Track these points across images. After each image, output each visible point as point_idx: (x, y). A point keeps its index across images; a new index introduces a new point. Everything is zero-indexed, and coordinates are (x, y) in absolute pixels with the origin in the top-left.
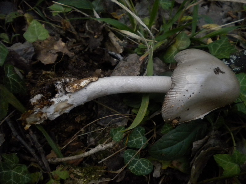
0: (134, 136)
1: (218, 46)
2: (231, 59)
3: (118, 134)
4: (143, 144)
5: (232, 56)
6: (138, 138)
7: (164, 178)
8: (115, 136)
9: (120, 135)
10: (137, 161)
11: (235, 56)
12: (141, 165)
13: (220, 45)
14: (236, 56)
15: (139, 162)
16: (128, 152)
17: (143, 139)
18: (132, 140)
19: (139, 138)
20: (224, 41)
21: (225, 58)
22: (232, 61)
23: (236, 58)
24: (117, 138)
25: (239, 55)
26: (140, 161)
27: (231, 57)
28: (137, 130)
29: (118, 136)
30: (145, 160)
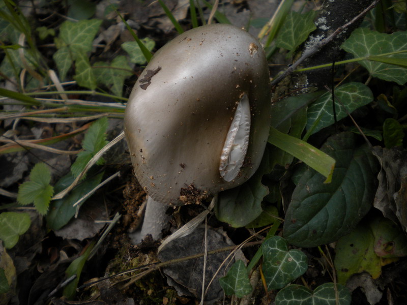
0: (273, 263)
1: (290, 33)
2: (320, 28)
3: (238, 281)
4: (301, 264)
5: (317, 21)
6: (283, 261)
7: (392, 292)
8: (237, 288)
9: (243, 280)
10: (310, 300)
11: (321, 17)
12: (324, 301)
13: (292, 29)
14: (324, 16)
15: (316, 300)
16: (282, 298)
17: (293, 254)
18: (275, 272)
19: (285, 259)
20: (292, 19)
21: (311, 34)
22: (324, 28)
23: (326, 19)
24: (242, 289)
25: (325, 11)
26: (317, 295)
27: (317, 24)
28: (269, 249)
29: (242, 285)
30: (323, 288)
